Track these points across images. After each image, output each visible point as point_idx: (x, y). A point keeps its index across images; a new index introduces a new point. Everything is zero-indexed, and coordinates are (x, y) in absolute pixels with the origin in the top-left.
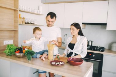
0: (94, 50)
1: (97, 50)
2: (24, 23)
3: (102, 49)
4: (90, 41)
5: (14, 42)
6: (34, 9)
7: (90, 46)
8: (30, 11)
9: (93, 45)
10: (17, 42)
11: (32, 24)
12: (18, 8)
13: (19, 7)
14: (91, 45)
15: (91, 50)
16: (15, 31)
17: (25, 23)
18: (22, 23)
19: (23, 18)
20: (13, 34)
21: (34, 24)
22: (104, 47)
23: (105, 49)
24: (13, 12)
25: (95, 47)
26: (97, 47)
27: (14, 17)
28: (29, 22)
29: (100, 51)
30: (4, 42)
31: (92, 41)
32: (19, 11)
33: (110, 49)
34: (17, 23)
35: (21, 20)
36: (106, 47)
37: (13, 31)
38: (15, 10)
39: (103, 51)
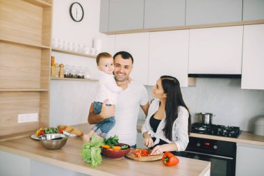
0: (215, 134)
1: (221, 134)
2: (62, 76)
3: (235, 132)
4: (208, 114)
5: (40, 116)
6: (84, 47)
7: (207, 125)
8: (76, 51)
9: (213, 123)
10: (47, 117)
11: (79, 77)
12: (49, 46)
13: (52, 43)
14: (208, 123)
15: (210, 134)
16: (43, 94)
17: (65, 76)
18: (57, 76)
19: (60, 66)
20: (39, 100)
21: (83, 77)
22: (239, 128)
23: (242, 131)
24: (39, 52)
25: (219, 126)
26: (223, 128)
27: (42, 64)
28: (74, 74)
29: (228, 136)
30: (20, 116)
31: (211, 115)
32: (53, 50)
33: (252, 133)
34: (48, 76)
35: (55, 70)
36: (243, 128)
37: (39, 94)
38: (43, 49)
39: (235, 136)
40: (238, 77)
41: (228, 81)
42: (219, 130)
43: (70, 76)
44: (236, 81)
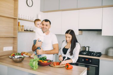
0: (90, 55)
1: (93, 56)
2: (23, 31)
3: (99, 54)
4: (87, 47)
5: (13, 48)
6: (33, 18)
7: (87, 51)
8: (29, 19)
9: (90, 51)
10: (17, 48)
11: (31, 31)
13: (18, 16)
14: (88, 51)
15: (88, 55)
16: (15, 38)
17: (25, 30)
18: (21, 30)
19: (22, 26)
20: (13, 41)
21: (33, 31)
22: (101, 53)
23: (102, 54)
24: (12, 20)
25: (92, 52)
26: (94, 53)
27: (14, 25)
28: (28, 30)
29: (96, 56)
30: (4, 48)
31: (89, 47)
32: (19, 19)
33: (107, 55)
34: (16, 30)
35: (20, 28)
36: (103, 53)
37: (13, 38)
38: (14, 19)
39: (99, 56)
40: (101, 30)
41: (96, 32)
42: (92, 53)
43: (27, 31)
44: (99, 32)
